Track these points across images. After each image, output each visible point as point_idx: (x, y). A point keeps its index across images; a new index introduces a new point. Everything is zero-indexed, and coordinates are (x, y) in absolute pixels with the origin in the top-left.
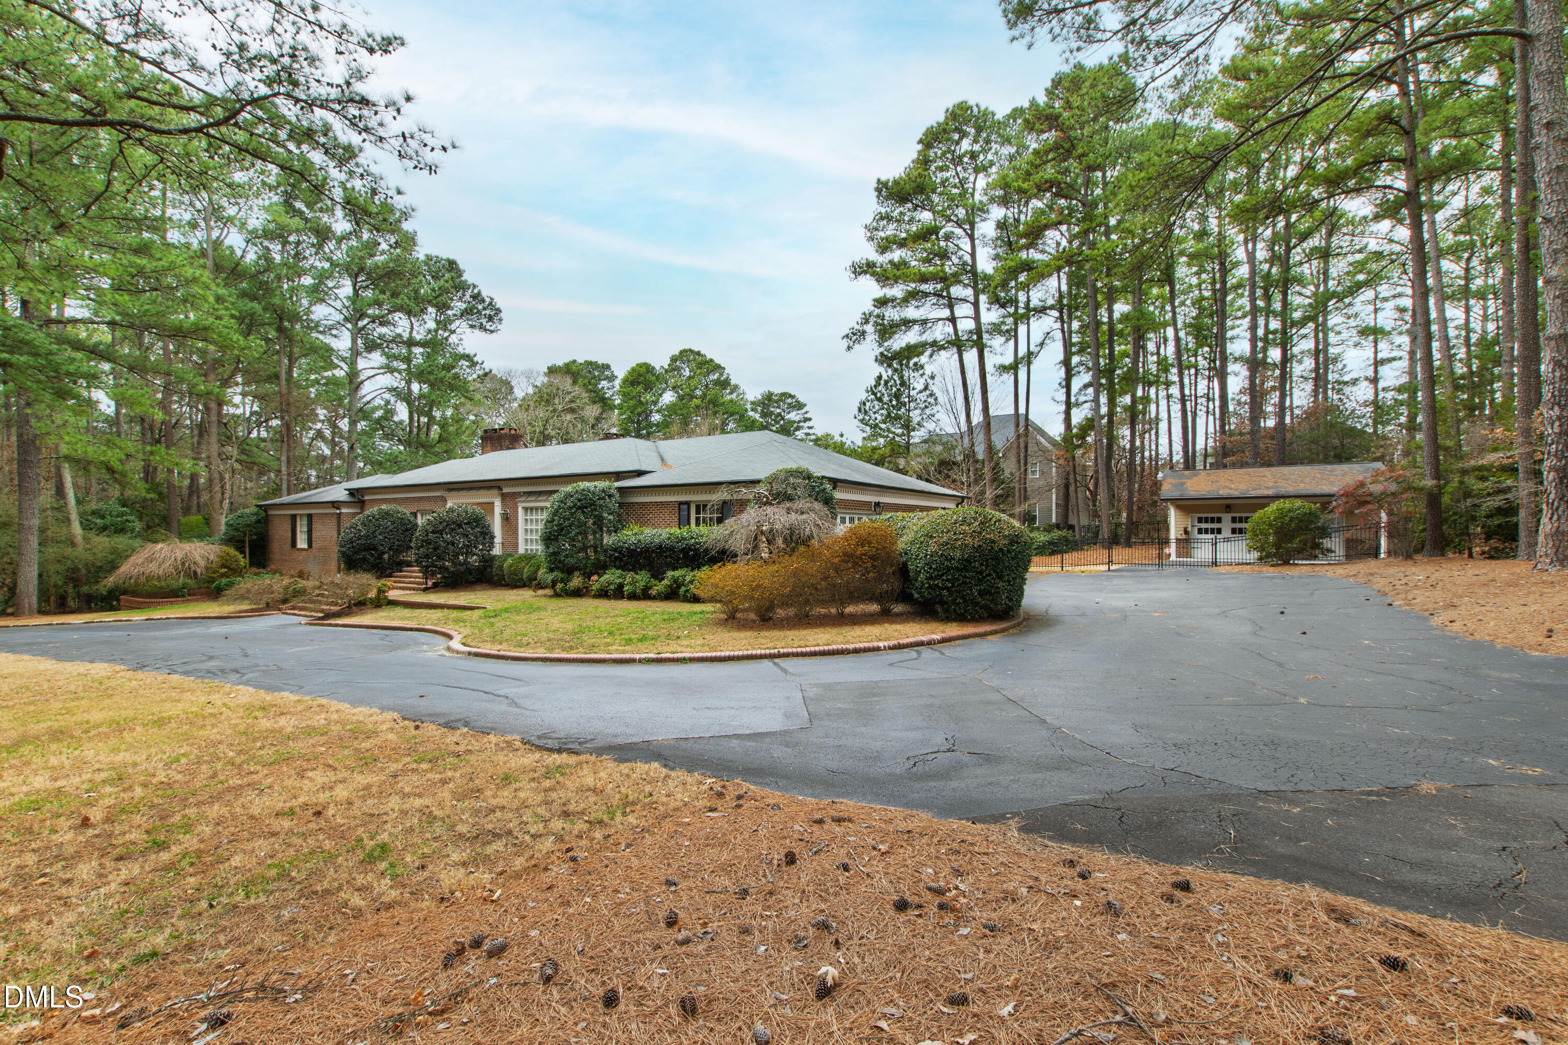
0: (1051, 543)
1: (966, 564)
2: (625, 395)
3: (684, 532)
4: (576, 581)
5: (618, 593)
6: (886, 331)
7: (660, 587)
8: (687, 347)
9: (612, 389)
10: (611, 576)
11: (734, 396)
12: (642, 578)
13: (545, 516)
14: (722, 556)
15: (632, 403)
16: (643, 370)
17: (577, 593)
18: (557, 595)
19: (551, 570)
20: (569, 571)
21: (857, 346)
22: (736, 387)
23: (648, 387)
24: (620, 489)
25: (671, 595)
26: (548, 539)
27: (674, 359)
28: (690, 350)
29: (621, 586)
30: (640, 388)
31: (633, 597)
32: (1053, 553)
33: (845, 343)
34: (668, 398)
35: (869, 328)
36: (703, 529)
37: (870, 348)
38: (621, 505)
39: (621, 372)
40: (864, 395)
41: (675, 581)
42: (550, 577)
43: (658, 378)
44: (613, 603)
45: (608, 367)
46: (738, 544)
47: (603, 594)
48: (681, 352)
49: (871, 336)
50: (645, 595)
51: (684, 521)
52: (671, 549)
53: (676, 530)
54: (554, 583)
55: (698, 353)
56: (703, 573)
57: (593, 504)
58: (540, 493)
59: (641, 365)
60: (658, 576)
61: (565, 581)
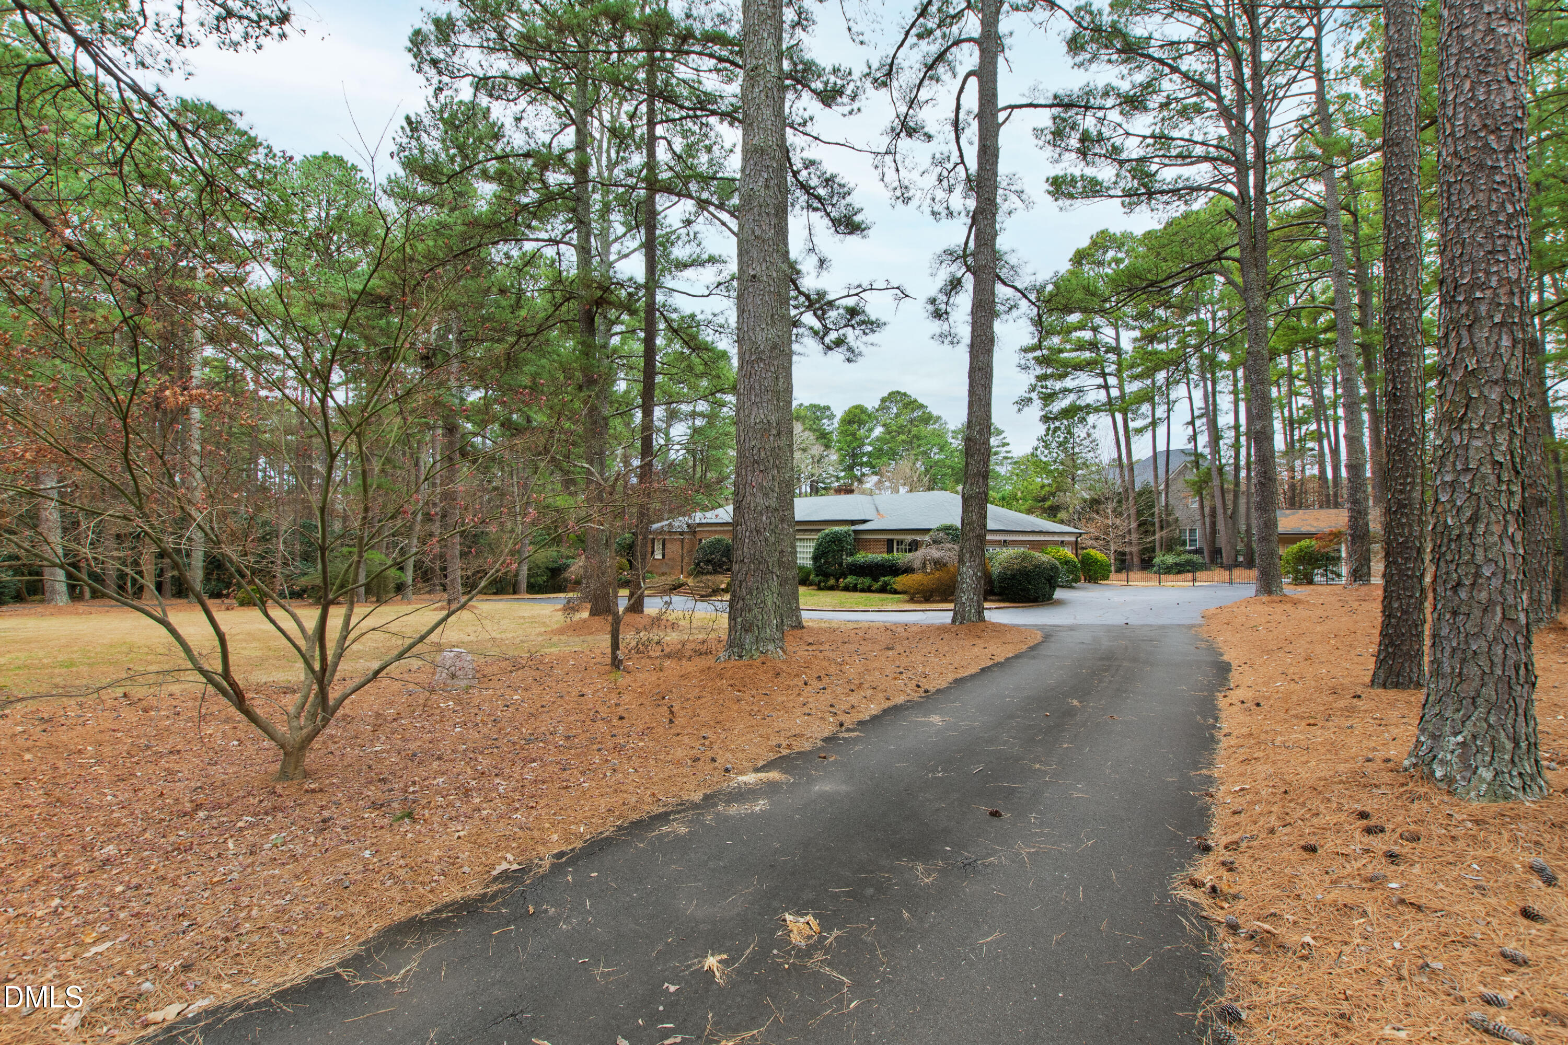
0: (1177, 564)
1: (1013, 576)
2: (843, 433)
3: (890, 556)
4: (832, 582)
5: (854, 589)
6: (1048, 398)
7: (876, 586)
8: (895, 389)
9: (832, 426)
10: (850, 579)
11: (936, 426)
12: (867, 581)
13: (813, 544)
14: (908, 570)
15: (849, 438)
16: (858, 411)
17: (832, 588)
18: (820, 589)
19: (817, 575)
20: (827, 576)
21: (1026, 409)
22: (938, 418)
23: (861, 423)
24: (855, 531)
25: (883, 590)
26: (816, 558)
27: (883, 400)
28: (898, 392)
29: (856, 585)
30: (855, 426)
31: (862, 591)
32: (1179, 572)
33: (1016, 407)
34: (878, 431)
35: (1034, 395)
36: (900, 555)
37: (1035, 410)
38: (855, 540)
39: (839, 412)
40: (1036, 443)
41: (885, 582)
42: (817, 579)
43: (869, 416)
44: (852, 594)
45: (828, 408)
46: (917, 564)
47: (846, 589)
48: (890, 394)
49: (1037, 403)
50: (869, 590)
51: (890, 550)
52: (883, 566)
53: (885, 556)
54: (820, 582)
55: (905, 394)
56: (899, 579)
57: (840, 540)
58: (812, 530)
59: (856, 407)
60: (876, 580)
61: (826, 582)
